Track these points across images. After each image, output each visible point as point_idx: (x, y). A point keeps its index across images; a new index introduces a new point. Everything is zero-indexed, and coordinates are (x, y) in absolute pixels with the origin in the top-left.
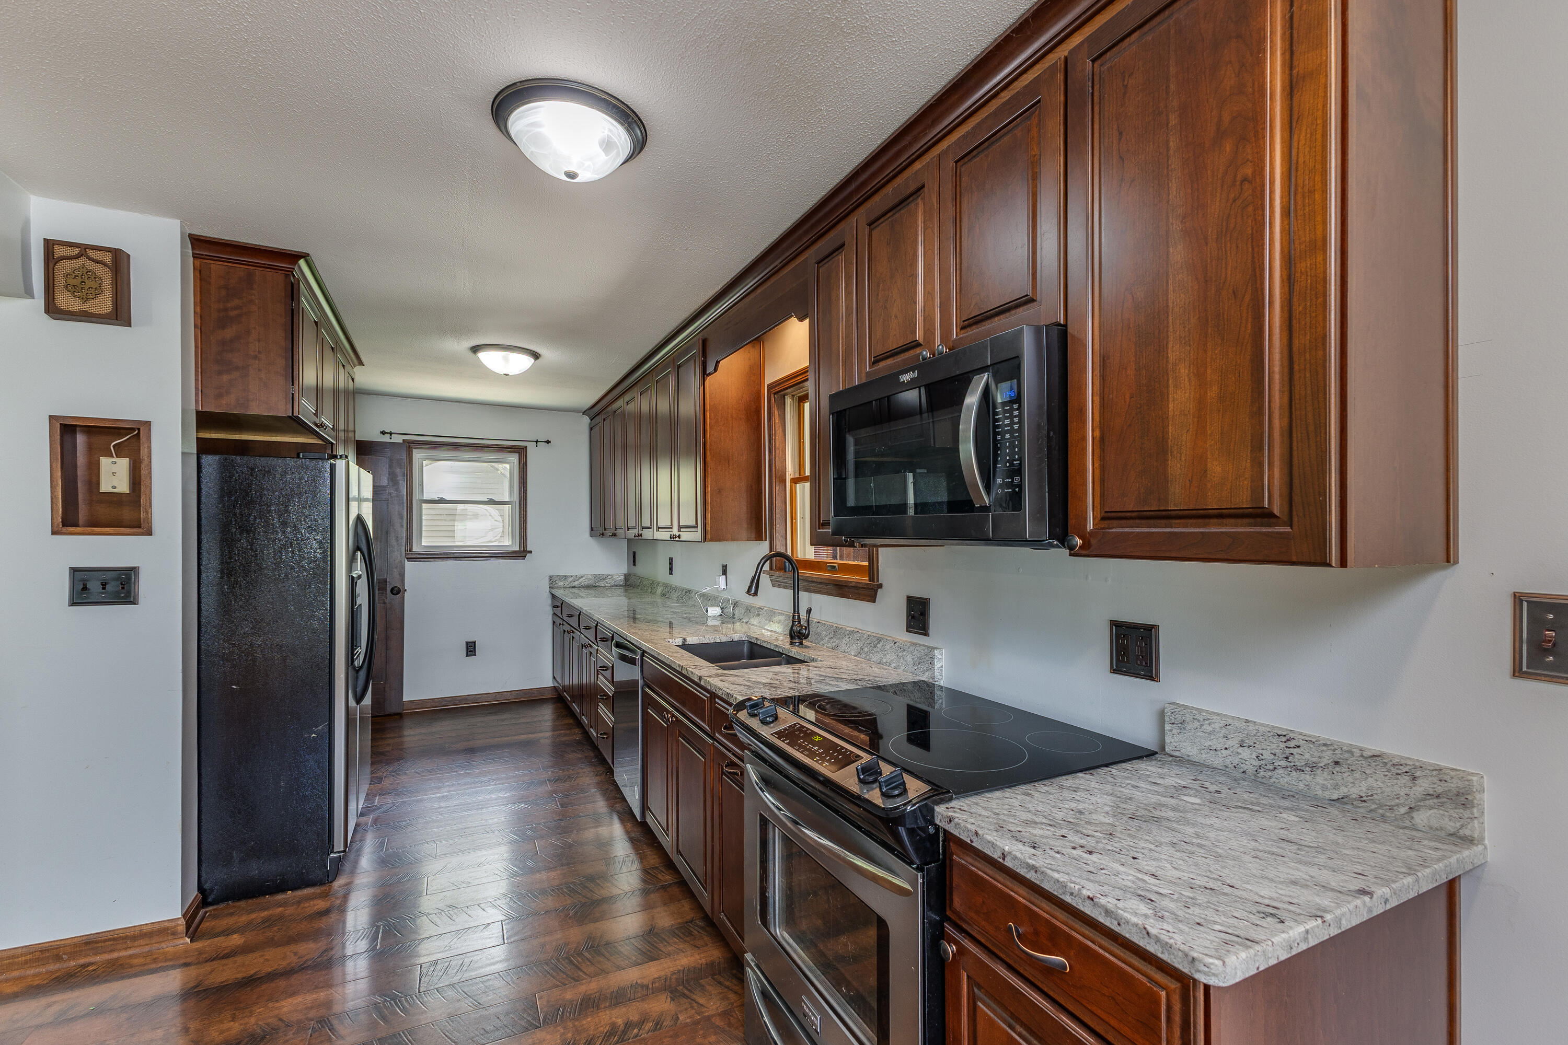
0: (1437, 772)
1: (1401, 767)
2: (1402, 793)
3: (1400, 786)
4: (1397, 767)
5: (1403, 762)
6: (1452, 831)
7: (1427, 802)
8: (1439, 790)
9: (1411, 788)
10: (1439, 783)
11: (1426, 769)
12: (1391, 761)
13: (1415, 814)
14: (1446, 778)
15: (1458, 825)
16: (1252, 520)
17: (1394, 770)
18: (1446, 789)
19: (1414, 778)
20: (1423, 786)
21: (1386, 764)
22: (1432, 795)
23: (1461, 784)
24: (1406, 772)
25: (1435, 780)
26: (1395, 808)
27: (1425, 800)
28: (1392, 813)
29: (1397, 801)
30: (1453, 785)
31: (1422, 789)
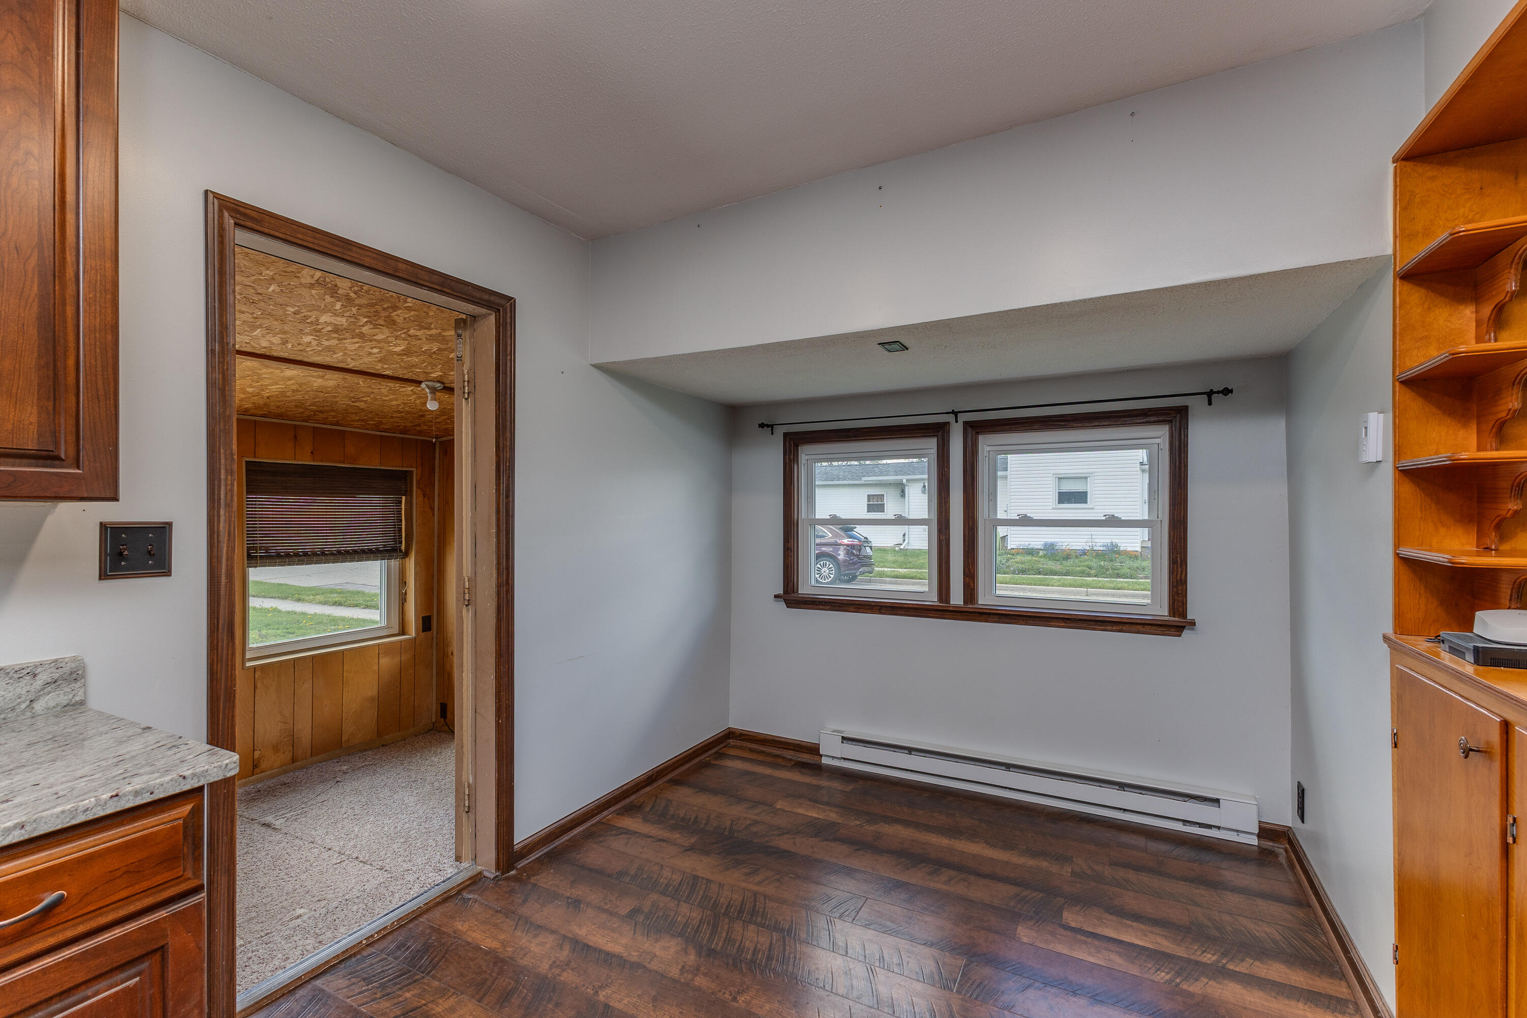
0: (55, 663)
1: (23, 671)
2: (24, 692)
3: (23, 688)
4: (19, 672)
5: (24, 666)
6: (66, 702)
7: (46, 690)
8: (56, 676)
9: (32, 684)
10: (56, 671)
11: (45, 665)
12: (13, 669)
13: (35, 705)
14: (61, 665)
15: (71, 696)
16: (33, 461)
17: (16, 676)
18: (62, 673)
19: (35, 675)
20: (43, 677)
21: (8, 673)
22: (50, 683)
23: (73, 665)
24: (28, 673)
25: (53, 670)
26: (16, 707)
27: (44, 688)
28: (14, 712)
29: (19, 700)
30: (67, 669)
31: (42, 681)
